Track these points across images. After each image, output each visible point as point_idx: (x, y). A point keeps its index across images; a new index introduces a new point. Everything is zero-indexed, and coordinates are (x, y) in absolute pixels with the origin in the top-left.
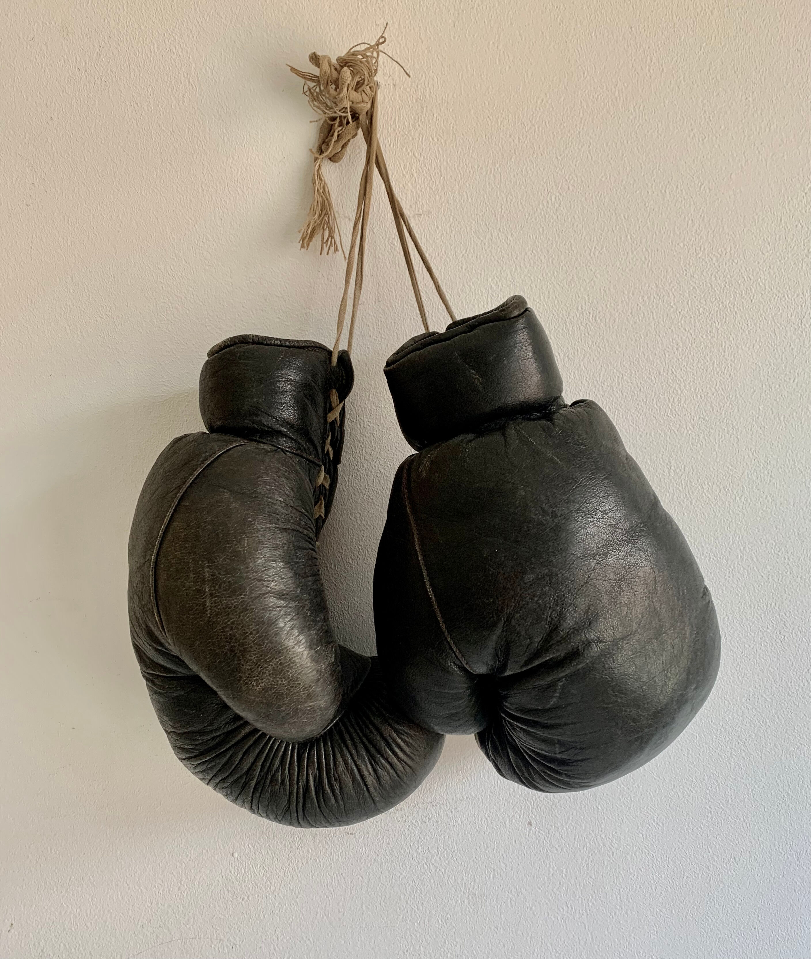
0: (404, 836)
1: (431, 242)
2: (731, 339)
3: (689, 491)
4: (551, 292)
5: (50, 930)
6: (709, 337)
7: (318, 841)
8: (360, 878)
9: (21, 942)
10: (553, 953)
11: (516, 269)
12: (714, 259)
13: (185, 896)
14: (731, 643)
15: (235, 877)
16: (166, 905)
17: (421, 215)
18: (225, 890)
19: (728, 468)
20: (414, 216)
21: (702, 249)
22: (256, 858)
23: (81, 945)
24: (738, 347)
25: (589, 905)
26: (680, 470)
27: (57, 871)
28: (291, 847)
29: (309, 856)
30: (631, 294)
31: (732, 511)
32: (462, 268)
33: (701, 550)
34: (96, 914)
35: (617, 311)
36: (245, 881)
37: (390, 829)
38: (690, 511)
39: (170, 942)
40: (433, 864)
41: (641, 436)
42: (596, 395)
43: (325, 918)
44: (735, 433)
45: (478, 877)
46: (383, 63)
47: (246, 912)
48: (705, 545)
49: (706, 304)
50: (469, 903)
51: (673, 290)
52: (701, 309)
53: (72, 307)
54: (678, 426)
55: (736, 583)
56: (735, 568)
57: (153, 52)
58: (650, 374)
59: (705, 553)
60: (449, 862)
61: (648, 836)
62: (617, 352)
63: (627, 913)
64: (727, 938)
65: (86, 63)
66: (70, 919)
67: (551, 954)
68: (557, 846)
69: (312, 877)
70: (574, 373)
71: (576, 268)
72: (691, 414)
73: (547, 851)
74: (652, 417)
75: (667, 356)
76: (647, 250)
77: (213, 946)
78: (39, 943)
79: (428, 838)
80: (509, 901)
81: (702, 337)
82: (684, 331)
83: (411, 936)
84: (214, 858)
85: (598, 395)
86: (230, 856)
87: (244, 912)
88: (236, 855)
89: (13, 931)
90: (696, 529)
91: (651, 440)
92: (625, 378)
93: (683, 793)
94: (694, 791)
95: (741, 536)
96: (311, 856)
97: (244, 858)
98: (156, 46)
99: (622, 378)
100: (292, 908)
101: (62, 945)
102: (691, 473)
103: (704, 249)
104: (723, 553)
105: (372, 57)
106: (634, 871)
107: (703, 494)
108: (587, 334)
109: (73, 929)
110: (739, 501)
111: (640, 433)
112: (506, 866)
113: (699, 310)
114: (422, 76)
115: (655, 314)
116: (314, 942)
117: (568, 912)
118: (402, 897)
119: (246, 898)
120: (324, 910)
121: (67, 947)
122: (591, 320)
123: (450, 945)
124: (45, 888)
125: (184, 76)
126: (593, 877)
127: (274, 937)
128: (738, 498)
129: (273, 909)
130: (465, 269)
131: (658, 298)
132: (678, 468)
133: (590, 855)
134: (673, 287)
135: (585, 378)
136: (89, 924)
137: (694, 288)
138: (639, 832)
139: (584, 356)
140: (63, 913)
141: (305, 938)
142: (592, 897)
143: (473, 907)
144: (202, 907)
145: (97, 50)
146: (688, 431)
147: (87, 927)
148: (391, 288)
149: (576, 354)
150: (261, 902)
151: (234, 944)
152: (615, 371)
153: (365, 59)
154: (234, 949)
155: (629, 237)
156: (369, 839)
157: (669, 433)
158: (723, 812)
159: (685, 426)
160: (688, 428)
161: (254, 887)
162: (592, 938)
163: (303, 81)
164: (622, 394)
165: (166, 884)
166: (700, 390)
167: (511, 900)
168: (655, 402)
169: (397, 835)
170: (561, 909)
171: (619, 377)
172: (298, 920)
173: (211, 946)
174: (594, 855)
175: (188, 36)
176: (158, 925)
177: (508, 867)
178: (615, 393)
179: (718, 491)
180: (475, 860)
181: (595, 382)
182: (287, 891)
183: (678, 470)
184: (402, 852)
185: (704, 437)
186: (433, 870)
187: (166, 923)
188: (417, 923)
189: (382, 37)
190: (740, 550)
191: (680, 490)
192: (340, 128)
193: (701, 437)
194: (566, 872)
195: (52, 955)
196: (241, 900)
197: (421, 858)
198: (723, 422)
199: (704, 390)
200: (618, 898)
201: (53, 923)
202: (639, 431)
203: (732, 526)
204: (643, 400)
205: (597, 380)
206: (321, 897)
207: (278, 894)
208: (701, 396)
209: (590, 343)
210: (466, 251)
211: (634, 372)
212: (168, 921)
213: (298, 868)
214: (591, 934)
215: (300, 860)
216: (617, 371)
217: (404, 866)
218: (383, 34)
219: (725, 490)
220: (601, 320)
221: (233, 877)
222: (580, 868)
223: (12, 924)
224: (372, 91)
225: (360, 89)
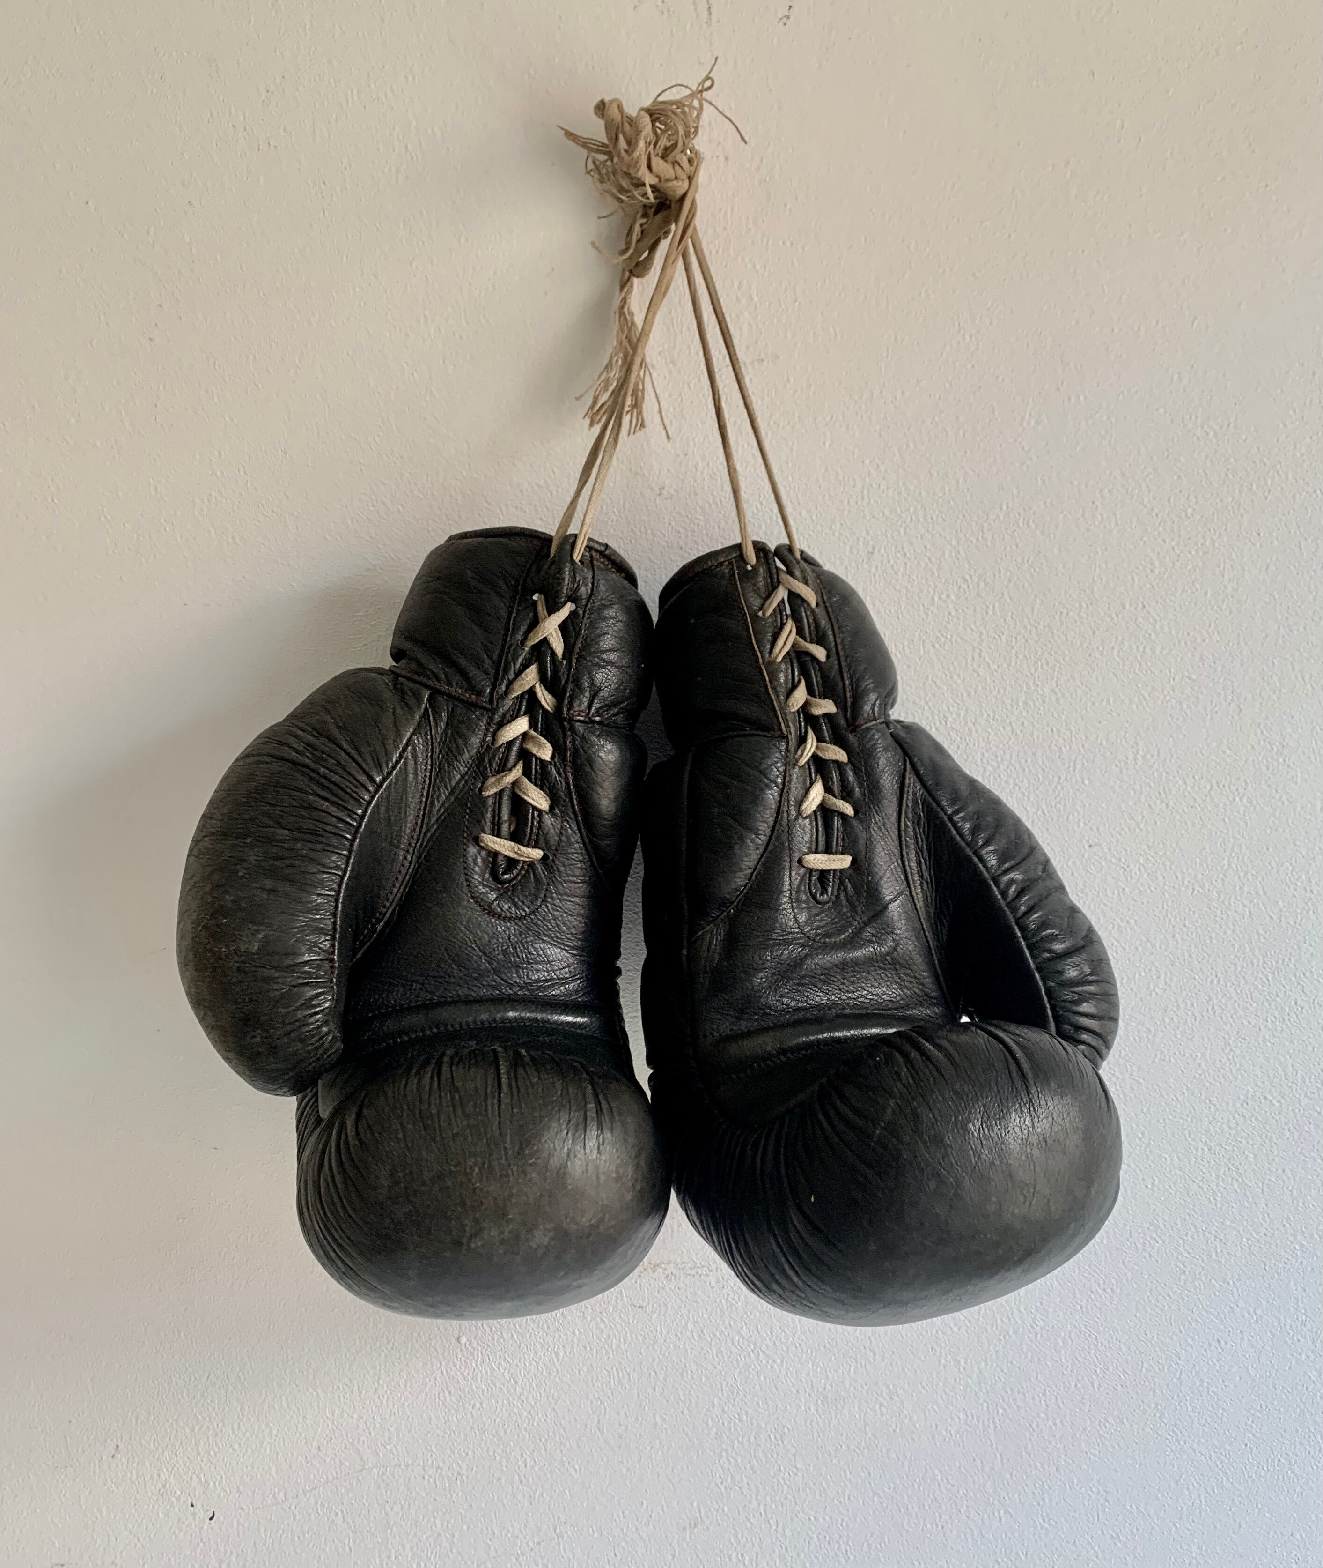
0: (721, 1310)
1: (778, 404)
2: (1234, 556)
3: (1164, 788)
4: (961, 482)
5: (176, 1455)
6: (1201, 554)
7: (589, 1318)
8: (653, 1374)
9: (131, 1473)
10: (942, 1485)
11: (908, 446)
12: (1211, 434)
13: (384, 1402)
14: (1222, 1018)
15: (462, 1374)
16: (355, 1416)
17: (763, 360)
18: (447, 1393)
19: (1224, 752)
20: (752, 363)
21: (1193, 418)
22: (494, 1344)
23: (224, 1477)
24: (1243, 569)
25: (998, 1412)
26: (1152, 756)
27: (187, 1365)
28: (548, 1328)
29: (576, 1341)
30: (1083, 487)
31: (1229, 818)
32: (824, 443)
33: (1180, 877)
34: (247, 1430)
35: (1062, 512)
36: (477, 1379)
37: (699, 1300)
38: (1165, 818)
39: (362, 1471)
40: (764, 1352)
41: (1094, 704)
42: (1027, 641)
43: (598, 1433)
44: (1235, 699)
45: (832, 1371)
46: (710, 124)
47: (478, 1426)
48: (1187, 870)
49: (1196, 503)
50: (817, 1411)
51: (1148, 480)
52: (1190, 511)
53: (219, 498)
54: (1149, 688)
55: (1232, 927)
56: (1230, 905)
57: (350, 101)
58: (1109, 609)
59: (1186, 882)
60: (788, 1349)
61: (1089, 1308)
62: (1060, 574)
63: (1055, 1424)
64: (1205, 1461)
65: (245, 118)
66: (208, 1438)
67: (939, 1485)
68: (952, 1325)
69: (579, 1373)
70: (994, 607)
71: (1001, 445)
72: (1170, 671)
73: (937, 1332)
74: (1111, 674)
75: (1136, 581)
76: (1109, 418)
77: (426, 1477)
78: (159, 1475)
79: (758, 1314)
80: (878, 1407)
81: (1190, 553)
82: (1162, 543)
83: (729, 1460)
84: (430, 1344)
85: (1029, 641)
86: (454, 1341)
87: (475, 1426)
88: (464, 1340)
89: (119, 1456)
90: (1174, 845)
91: (1109, 710)
92: (1071, 614)
93: (1144, 1244)
94: (1160, 1242)
95: (1240, 857)
96: (579, 1341)
97: (475, 1344)
98: (355, 92)
99: (1067, 614)
100: (548, 1420)
101: (194, 1477)
102: (1168, 761)
103: (1197, 417)
104: (1214, 882)
105: (691, 107)
106: (1067, 1361)
107: (1186, 794)
108: (1014, 547)
109: (212, 1453)
110: (1239, 804)
111: (1093, 699)
112: (875, 1354)
113: (1186, 511)
114: (769, 144)
115: (1118, 516)
116: (580, 1470)
117: (966, 1424)
118: (716, 1401)
119: (478, 1405)
120: (596, 1422)
121: (203, 1480)
122: (1021, 525)
123: (787, 1474)
124: (169, 1390)
125: (398, 139)
126: (1006, 1371)
127: (520, 1463)
128: (1237, 799)
129: (519, 1420)
130: (830, 446)
131: (1124, 492)
132: (1147, 752)
133: (1002, 1337)
134: (1147, 476)
135: (1010, 614)
136: (236, 1446)
137: (1179, 477)
138: (1077, 1303)
139: (1010, 581)
140: (197, 1428)
141: (567, 1465)
142: (1004, 1400)
143: (823, 1417)
144: (410, 1419)
145: (263, 97)
146: (1165, 697)
147: (234, 1449)
148: (715, 474)
149: (997, 576)
150: (501, 1410)
151: (459, 1473)
152: (1057, 604)
153: (679, 110)
154: (459, 1482)
155: (1082, 398)
156: (667, 1315)
157: (1136, 699)
158: (1203, 1272)
159: (1160, 690)
160: (1165, 692)
161: (490, 1390)
162: (1002, 1461)
163: (585, 152)
164: (1067, 639)
165: (356, 1385)
166: (1185, 633)
167: (881, 1405)
168: (1115, 652)
169: (709, 1308)
170: (956, 1418)
171: (1061, 613)
172: (557, 1439)
173: (424, 1478)
174: (1007, 1337)
175: (407, 78)
176: (343, 1445)
177: (877, 1357)
178: (1056, 637)
179: (1208, 787)
180: (827, 1345)
181: (1026, 620)
182: (540, 1394)
183: (1149, 756)
184: (718, 1334)
185: (1188, 706)
186: (764, 1362)
187: (356, 1442)
188: (739, 1441)
189: (708, 78)
190: (1239, 877)
191: (1150, 787)
193: (1185, 706)
194: (966, 1363)
195: (179, 1492)
196: (470, 1408)
197: (746, 1342)
198: (1218, 682)
199: (1191, 634)
200: (1043, 1402)
201: (181, 1444)
202: (1091, 696)
203: (1229, 841)
204: (1098, 648)
205: (1028, 618)
206: (592, 1402)
207: (527, 1399)
208: (1186, 643)
209: (1019, 560)
210: (832, 417)
211: (1084, 606)
212: (359, 1439)
213: (558, 1360)
214: (1001, 1455)
215: (561, 1347)
216: (1059, 603)
217: (719, 1356)
218: (710, 73)
219: (1219, 786)
220: (1037, 526)
221: (459, 1373)
222: (986, 1358)
223: (117, 1446)
224: (691, 165)
225: (670, 158)
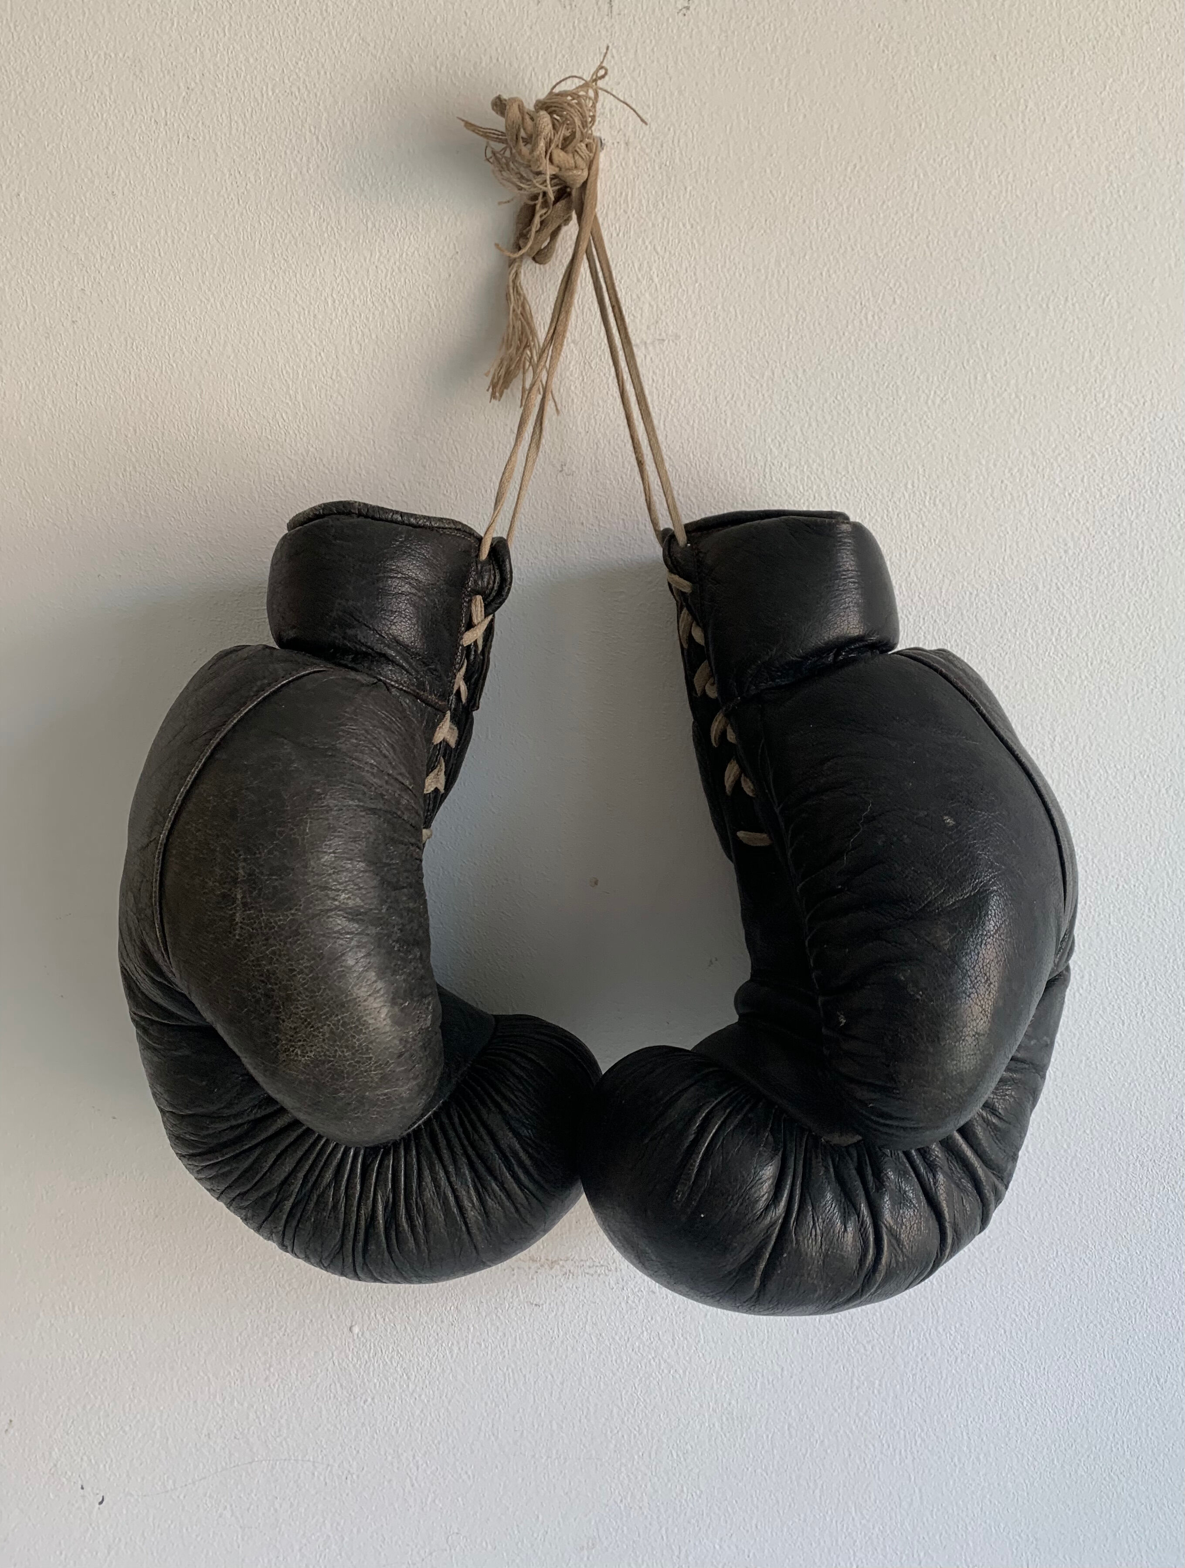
0: (620, 1312)
1: (679, 382)
2: (1153, 537)
3: (1084, 777)
4: (864, 461)
5: (68, 1434)
6: (1118, 534)
7: (484, 1314)
8: (550, 1377)
9: (24, 1450)
10: (856, 1519)
11: (810, 425)
12: (1126, 412)
13: (275, 1390)
14: (1152, 1024)
15: (354, 1366)
16: (246, 1405)
17: (663, 340)
18: (338, 1385)
19: (1148, 741)
20: (653, 343)
21: (1106, 396)
22: (386, 1336)
23: (114, 1461)
24: (1163, 551)
25: (916, 1442)
26: (1070, 743)
27: (81, 1341)
28: (442, 1322)
29: (470, 1337)
30: (991, 465)
31: (1155, 811)
32: (726, 423)
33: (1103, 872)
34: (138, 1413)
35: (970, 491)
36: (369, 1373)
37: (598, 1301)
38: (1086, 809)
39: (251, 1463)
40: (665, 1361)
41: (1007, 687)
42: (935, 621)
43: (493, 1438)
44: (1158, 685)
45: (737, 1385)
46: (611, 110)
47: (370, 1423)
48: (1111, 863)
49: (1111, 483)
50: (722, 1428)
51: (1059, 459)
52: (1105, 490)
53: (133, 473)
54: (1066, 673)
55: (1161, 927)
56: (1158, 903)
57: (265, 96)
58: (1021, 590)
59: (1110, 877)
60: (690, 1358)
61: (1014, 1334)
62: (969, 554)
63: (978, 1459)
64: (1145, 1511)
65: (166, 113)
66: (99, 1419)
67: (853, 1519)
68: (865, 1342)
69: (474, 1371)
70: (901, 586)
71: (905, 424)
72: (1087, 655)
73: (849, 1349)
74: (1025, 658)
75: (1049, 562)
76: (1017, 396)
77: (316, 1474)
78: (50, 1453)
79: (659, 1319)
80: (786, 1427)
81: (1106, 534)
82: (1076, 524)
83: (628, 1476)
84: (323, 1332)
85: (938, 620)
86: (346, 1330)
87: (367, 1423)
88: (356, 1330)
89: (12, 1431)
90: (1096, 838)
91: (1023, 694)
92: (981, 595)
93: (1072, 1266)
94: (1090, 1263)
95: (1168, 852)
96: (473, 1337)
97: (367, 1334)
98: (270, 86)
99: (977, 595)
100: (441, 1420)
101: (85, 1458)
102: (1087, 748)
103: (1110, 396)
104: (1140, 877)
105: (586, 96)
106: (991, 1391)
107: (1108, 783)
108: (921, 526)
109: (103, 1434)
110: (1166, 796)
111: (1006, 682)
112: (782, 1369)
113: (1100, 491)
114: (669, 129)
115: (1029, 496)
116: (474, 1477)
117: (882, 1453)
118: (615, 1410)
119: (370, 1400)
120: (490, 1426)
121: (93, 1461)
122: (927, 504)
123: (690, 1495)
124: (63, 1365)
125: (310, 131)
126: (924, 1396)
127: (412, 1465)
128: (1163, 791)
129: (411, 1420)
130: (731, 424)
131: (1035, 471)
132: (1065, 739)
133: (919, 1360)
134: (1059, 454)
135: (917, 594)
136: (127, 1429)
137: (1093, 456)
138: (1000, 1326)
139: (917, 560)
140: (89, 1407)
141: (459, 1470)
142: (922, 1430)
143: (728, 1435)
144: (301, 1411)
145: (184, 94)
146: (1082, 681)
147: (124, 1431)
148: (616, 451)
149: (903, 556)
150: (394, 1407)
151: (349, 1472)
152: (966, 584)
153: (575, 101)
154: (349, 1481)
155: (989, 376)
156: (565, 1315)
157: (1052, 684)
158: (1138, 1301)
159: (1077, 674)
160: (1083, 677)
161: (382, 1384)
162: (921, 1498)
163: (484, 141)
164: (977, 620)
165: (247, 1370)
166: (1103, 617)
167: (790, 1426)
168: (1029, 634)
169: (608, 1311)
170: (870, 1446)
171: (971, 594)
172: (450, 1441)
173: (313, 1474)
174: (925, 1359)
175: (319, 73)
176: (233, 1435)
177: (786, 1372)
178: (966, 619)
179: (1132, 778)
180: (732, 1357)
181: (934, 600)
182: (434, 1392)
183: (1066, 743)
184: (617, 1338)
185: (1108, 692)
186: (666, 1371)
187: (246, 1431)
188: (639, 1456)
189: (601, 67)
190: (1168, 873)
191: (1069, 776)
192: (544, 211)
193: (1104, 691)
194: (880, 1385)
195: (69, 1473)
196: (362, 1404)
197: (647, 1349)
198: (1139, 667)
199: (1109, 617)
200: (964, 1433)
201: (73, 1422)
202: (1004, 680)
203: (1155, 834)
204: (1010, 630)
205: (936, 598)
206: (486, 1404)
207: (420, 1396)
208: (1103, 626)
209: (926, 539)
210: (733, 396)
211: (995, 586)
212: (249, 1430)
213: (452, 1356)
214: (920, 1490)
215: (455, 1343)
216: (968, 583)
217: (618, 1361)
218: (603, 62)
219: (1143, 777)
220: (943, 505)
221: (351, 1365)
222: (902, 1381)
223: (11, 1421)
224: (591, 151)
225: (570, 148)
